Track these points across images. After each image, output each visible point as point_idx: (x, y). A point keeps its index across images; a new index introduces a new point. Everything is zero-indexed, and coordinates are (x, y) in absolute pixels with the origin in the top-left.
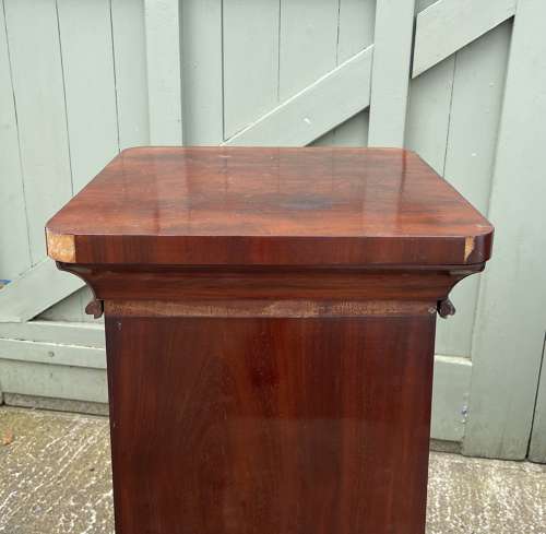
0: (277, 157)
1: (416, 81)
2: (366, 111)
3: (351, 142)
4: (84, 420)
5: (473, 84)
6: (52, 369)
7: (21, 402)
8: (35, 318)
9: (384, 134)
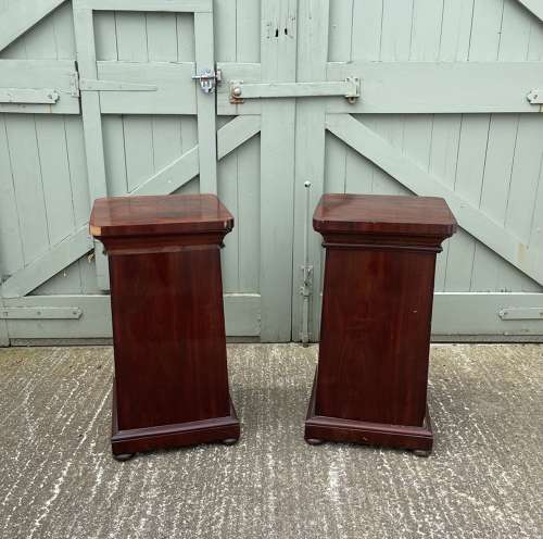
0: (157, 199)
1: (220, 161)
2: (198, 176)
3: (191, 192)
4: (59, 349)
5: (245, 163)
6: (39, 322)
7: (21, 343)
8: (28, 295)
9: (208, 186)
